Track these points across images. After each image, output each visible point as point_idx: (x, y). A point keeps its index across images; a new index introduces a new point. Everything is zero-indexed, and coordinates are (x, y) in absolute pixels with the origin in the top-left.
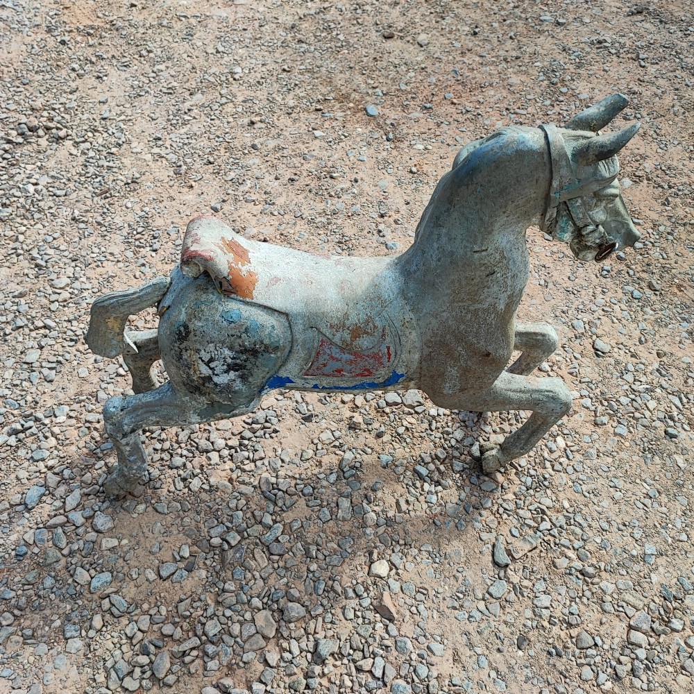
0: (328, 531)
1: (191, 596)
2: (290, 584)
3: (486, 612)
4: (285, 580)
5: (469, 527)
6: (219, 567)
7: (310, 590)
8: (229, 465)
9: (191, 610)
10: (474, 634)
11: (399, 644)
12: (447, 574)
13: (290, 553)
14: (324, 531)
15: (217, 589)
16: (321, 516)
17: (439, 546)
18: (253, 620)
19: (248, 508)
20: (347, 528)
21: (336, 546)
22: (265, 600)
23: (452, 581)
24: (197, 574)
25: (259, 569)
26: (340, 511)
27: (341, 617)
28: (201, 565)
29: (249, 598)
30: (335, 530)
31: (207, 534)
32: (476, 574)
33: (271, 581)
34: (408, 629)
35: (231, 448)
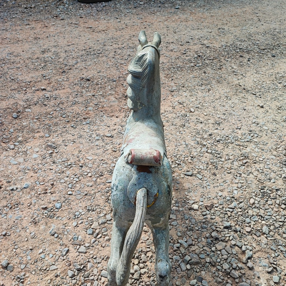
0: (181, 223)
1: (213, 277)
2: (204, 237)
3: (207, 181)
4: (203, 239)
5: (179, 180)
6: (200, 265)
7: (206, 230)
8: (148, 263)
9: (220, 276)
10: (214, 185)
11: (221, 204)
12: (196, 189)
13: (191, 237)
14: (181, 225)
15: (209, 266)
16: (175, 225)
17: (185, 190)
18: (220, 250)
19: (172, 254)
20: (180, 216)
21: (188, 221)
22: (212, 246)
23: (197, 188)
24: (204, 275)
25: (199, 248)
26: (173, 218)
27: (214, 220)
28: (199, 274)
29: (212, 252)
30: (181, 221)
31: (185, 272)
32: (195, 181)
33: (204, 244)
34: (215, 201)
35: (139, 263)
